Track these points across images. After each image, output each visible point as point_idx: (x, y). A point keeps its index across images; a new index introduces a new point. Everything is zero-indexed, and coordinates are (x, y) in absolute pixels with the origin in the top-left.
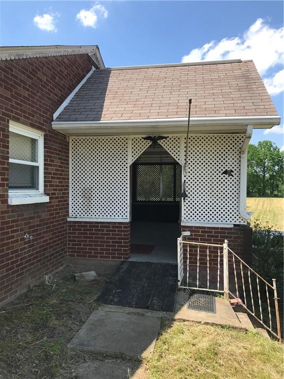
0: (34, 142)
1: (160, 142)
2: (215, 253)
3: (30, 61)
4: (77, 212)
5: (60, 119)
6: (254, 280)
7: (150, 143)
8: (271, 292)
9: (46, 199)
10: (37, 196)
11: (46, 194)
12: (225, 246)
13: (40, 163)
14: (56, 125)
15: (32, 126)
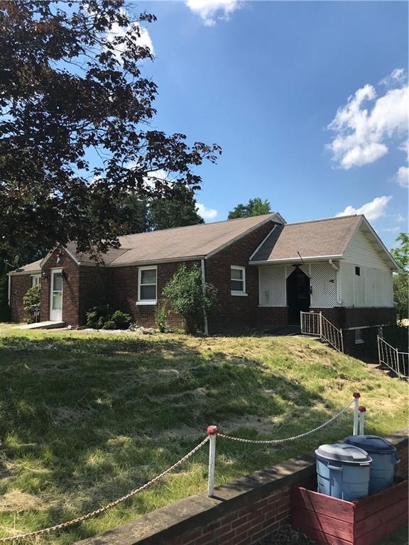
0: (241, 271)
1: (300, 267)
2: (316, 317)
3: (238, 241)
4: (263, 302)
5: (252, 260)
6: (332, 329)
7: (295, 268)
8: (340, 334)
9: (246, 295)
10: (243, 293)
11: (246, 293)
12: (320, 314)
13: (244, 280)
14: (251, 263)
15: (240, 265)
